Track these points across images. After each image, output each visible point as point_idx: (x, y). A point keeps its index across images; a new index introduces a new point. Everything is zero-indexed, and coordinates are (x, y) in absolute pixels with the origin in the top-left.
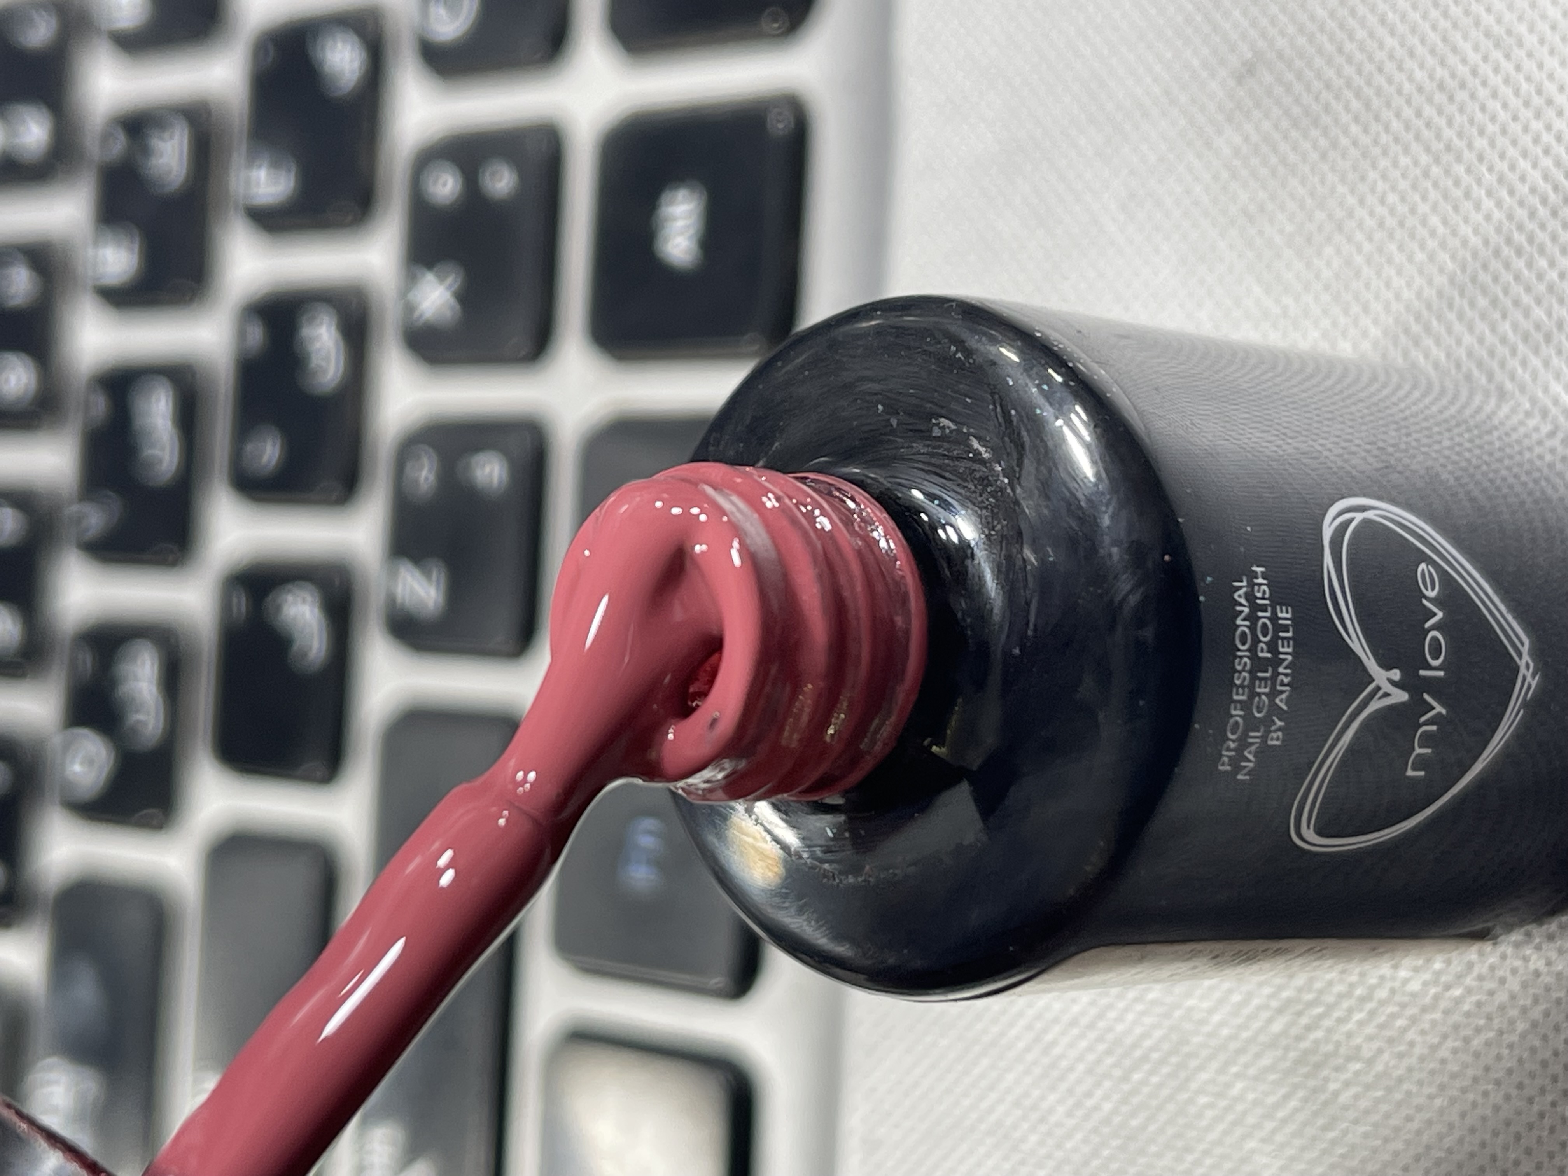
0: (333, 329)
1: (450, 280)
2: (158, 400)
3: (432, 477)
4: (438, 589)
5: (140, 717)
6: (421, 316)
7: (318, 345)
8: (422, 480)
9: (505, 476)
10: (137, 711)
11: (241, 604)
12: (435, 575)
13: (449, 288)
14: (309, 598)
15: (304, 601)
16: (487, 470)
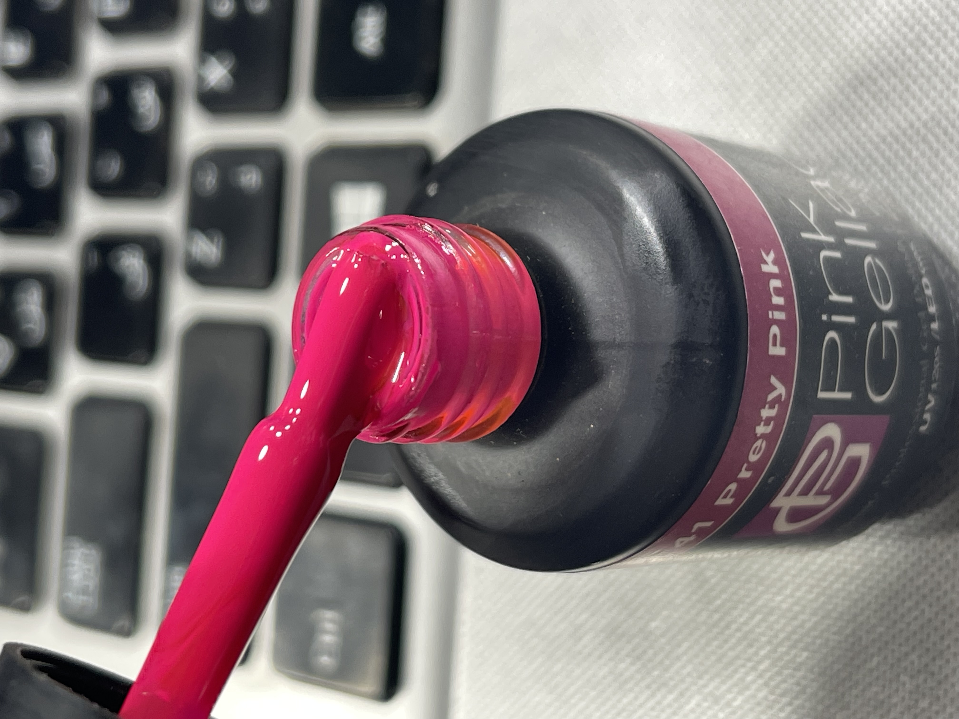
0: (153, 93)
1: (227, 63)
2: (43, 136)
3: (214, 181)
4: (217, 248)
5: (31, 326)
6: (209, 84)
7: (143, 102)
8: (208, 183)
9: (260, 180)
10: (29, 322)
11: (95, 259)
12: (216, 240)
13: (225, 67)
14: (137, 254)
15: (134, 256)
16: (248, 177)
